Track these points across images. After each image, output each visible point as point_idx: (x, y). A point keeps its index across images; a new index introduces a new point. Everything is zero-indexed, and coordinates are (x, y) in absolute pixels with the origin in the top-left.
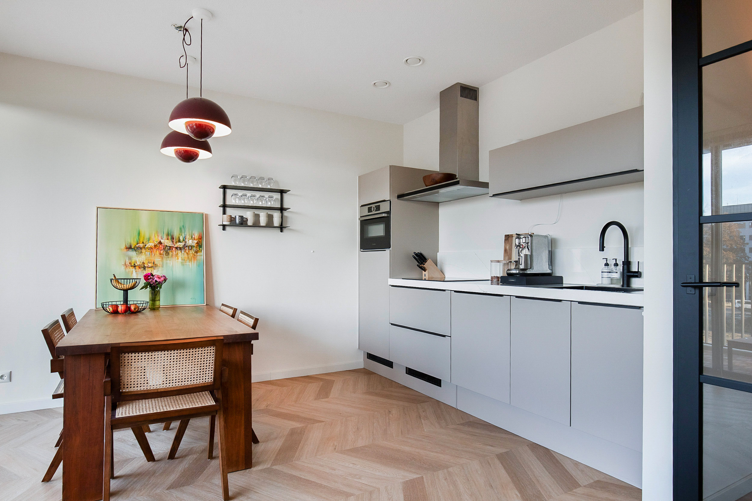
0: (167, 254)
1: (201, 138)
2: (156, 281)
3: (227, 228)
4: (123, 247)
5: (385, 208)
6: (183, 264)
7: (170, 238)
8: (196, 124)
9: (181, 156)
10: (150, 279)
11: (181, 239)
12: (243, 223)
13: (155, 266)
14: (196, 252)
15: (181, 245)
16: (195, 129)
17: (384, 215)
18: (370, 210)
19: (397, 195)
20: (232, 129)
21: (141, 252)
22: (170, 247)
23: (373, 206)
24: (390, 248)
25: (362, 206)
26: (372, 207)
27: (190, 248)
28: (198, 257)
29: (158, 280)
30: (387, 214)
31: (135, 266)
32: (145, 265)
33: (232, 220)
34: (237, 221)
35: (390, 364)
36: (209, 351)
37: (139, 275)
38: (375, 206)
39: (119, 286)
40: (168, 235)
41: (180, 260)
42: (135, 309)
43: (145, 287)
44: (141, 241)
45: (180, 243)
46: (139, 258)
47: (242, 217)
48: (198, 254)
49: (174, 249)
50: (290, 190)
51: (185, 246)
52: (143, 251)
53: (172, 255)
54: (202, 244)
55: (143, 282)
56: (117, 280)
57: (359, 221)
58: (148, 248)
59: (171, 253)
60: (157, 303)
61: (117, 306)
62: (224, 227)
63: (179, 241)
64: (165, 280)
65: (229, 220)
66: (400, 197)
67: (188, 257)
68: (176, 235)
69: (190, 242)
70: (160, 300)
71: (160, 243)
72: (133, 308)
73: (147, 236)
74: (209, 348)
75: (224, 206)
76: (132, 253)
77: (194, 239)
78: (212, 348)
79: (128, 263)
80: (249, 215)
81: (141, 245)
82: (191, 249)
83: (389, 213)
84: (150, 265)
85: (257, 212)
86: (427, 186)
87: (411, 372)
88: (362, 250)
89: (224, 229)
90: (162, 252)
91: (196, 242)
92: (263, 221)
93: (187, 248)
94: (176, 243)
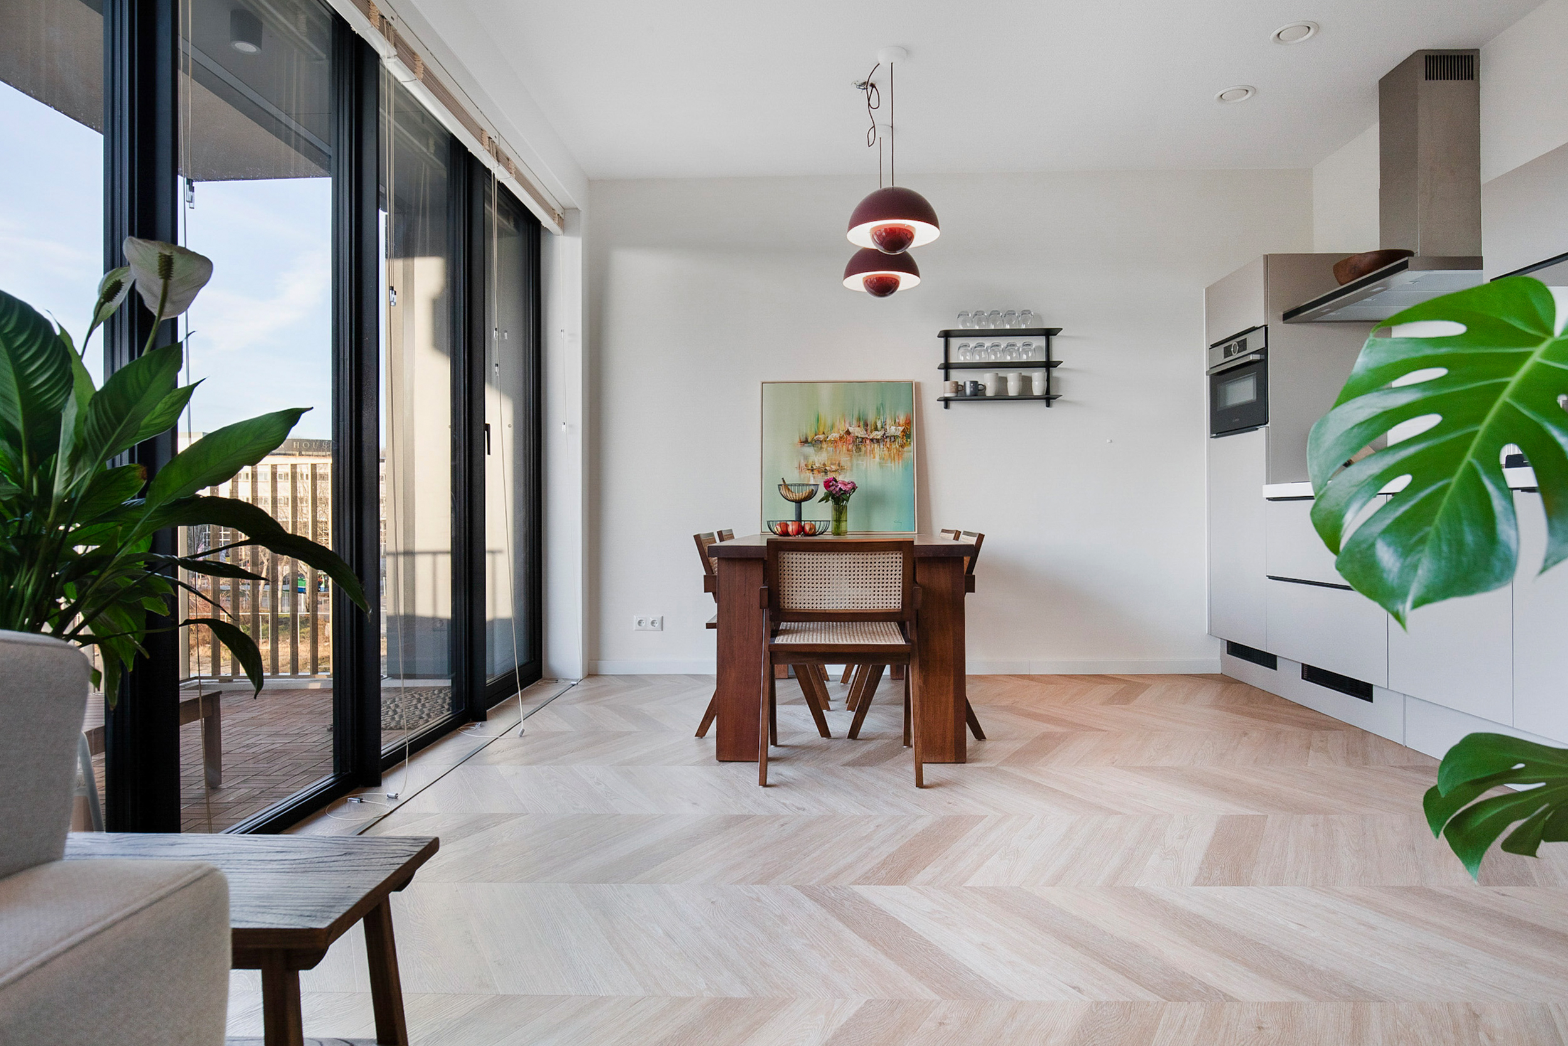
0: (859, 450)
1: (895, 251)
2: (840, 489)
3: (952, 404)
4: (797, 440)
5: (1255, 342)
6: (881, 465)
7: (862, 423)
8: (886, 230)
9: (872, 288)
10: (833, 485)
11: (879, 426)
12: (978, 394)
13: (840, 469)
14: (902, 446)
15: (878, 435)
16: (884, 238)
17: (1251, 357)
18: (1227, 352)
19: (1282, 313)
20: (940, 228)
21: (821, 448)
22: (863, 438)
23: (1233, 342)
24: (1267, 423)
25: (1213, 346)
26: (1231, 345)
27: (893, 439)
28: (906, 455)
29: (843, 488)
30: (1261, 354)
31: (812, 470)
32: (827, 468)
33: (959, 389)
34: (968, 391)
35: (1269, 660)
36: (894, 560)
37: (820, 480)
38: (1238, 342)
39: (790, 496)
40: (859, 420)
41: (877, 459)
42: (810, 529)
43: (825, 499)
44: (821, 430)
45: (877, 432)
46: (819, 458)
47: (975, 383)
48: (905, 449)
49: (868, 442)
50: (1062, 329)
51: (884, 437)
52: (825, 445)
53: (866, 452)
54: (910, 432)
55: (822, 491)
56: (786, 486)
57: (1208, 376)
58: (830, 441)
59: (863, 449)
60: (843, 524)
61: (787, 526)
62: (947, 401)
63: (876, 429)
64: (854, 488)
65: (954, 390)
66: (1288, 316)
67: (890, 454)
68: (871, 418)
69: (892, 430)
70: (846, 521)
71: (848, 432)
72: (807, 528)
73: (829, 423)
74: (894, 556)
75: (947, 367)
76: (809, 450)
77: (899, 425)
78: (898, 556)
79: (803, 465)
80: (988, 380)
81: (821, 437)
82: (895, 441)
83: (1264, 351)
84: (834, 467)
85: (1002, 373)
86: (1342, 285)
87: (1312, 674)
88: (1215, 435)
89: (947, 407)
90: (850, 447)
91: (901, 429)
92: (1013, 389)
93: (888, 440)
94: (871, 432)
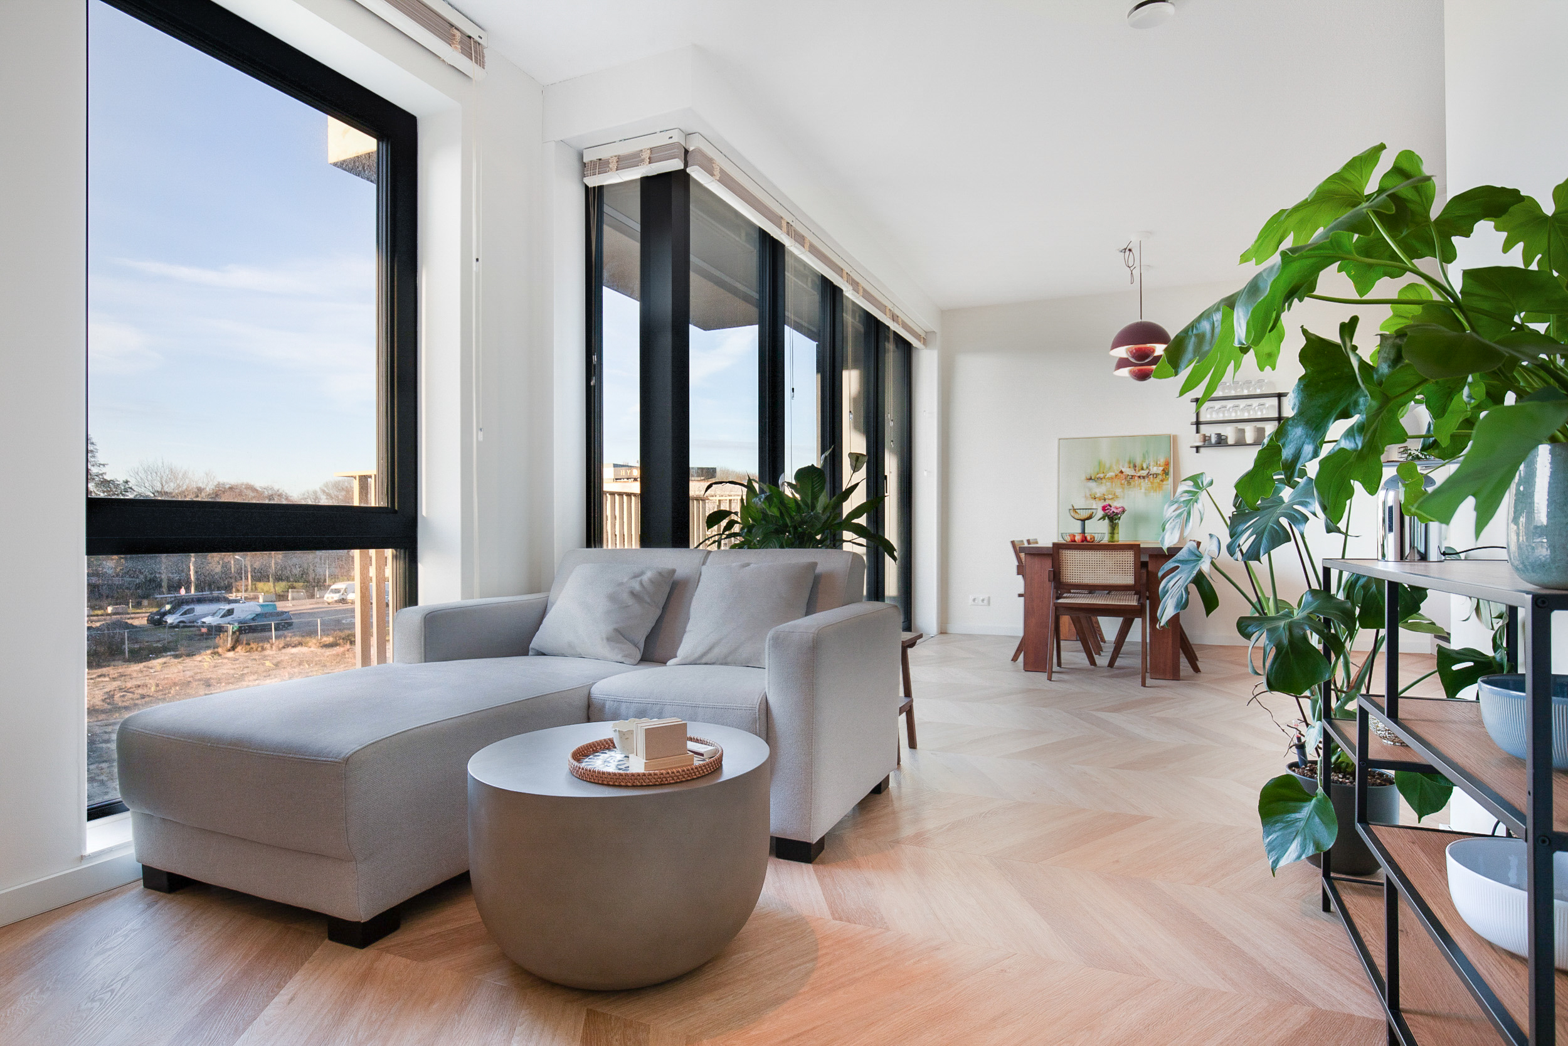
0: (1129, 483)
1: (1144, 360)
2: (1113, 512)
3: (1202, 450)
4: (1083, 477)
6: (1146, 494)
7: (1132, 465)
8: (1135, 349)
9: (1135, 376)
10: (1108, 509)
11: (1145, 467)
12: (1221, 442)
13: (1115, 497)
14: (1162, 481)
15: (1144, 473)
21: (1102, 483)
22: (1132, 476)
27: (1155, 476)
28: (1164, 487)
29: (1116, 511)
31: (1095, 498)
32: (1105, 497)
33: (1206, 439)
34: (1213, 440)
36: (1129, 555)
37: (1098, 506)
39: (1077, 516)
40: (1130, 462)
41: (1143, 490)
42: (1091, 539)
43: (1103, 518)
44: (1102, 470)
45: (1143, 471)
46: (1099, 490)
47: (1219, 435)
48: (1164, 483)
49: (1136, 478)
50: (1290, 393)
51: (1148, 475)
52: (1104, 481)
53: (1134, 486)
54: (1168, 471)
55: (1100, 513)
56: (1074, 510)
58: (1108, 478)
59: (1133, 483)
60: (1116, 536)
61: (1074, 536)
62: (1198, 448)
63: (1142, 469)
64: (1124, 511)
65: (1202, 440)
67: (1153, 487)
68: (1138, 463)
69: (1154, 470)
70: (1118, 533)
71: (1121, 472)
72: (1089, 538)
73: (1108, 465)
74: (1129, 553)
75: (1198, 423)
76: (1092, 484)
77: (1160, 466)
78: (1131, 553)
79: (1088, 495)
80: (1229, 432)
81: (1101, 475)
82: (1156, 477)
84: (1110, 496)
85: (1240, 426)
89: (1197, 452)
90: (1123, 481)
91: (1161, 468)
92: (1250, 437)
93: (1151, 476)
94: (1139, 471)
